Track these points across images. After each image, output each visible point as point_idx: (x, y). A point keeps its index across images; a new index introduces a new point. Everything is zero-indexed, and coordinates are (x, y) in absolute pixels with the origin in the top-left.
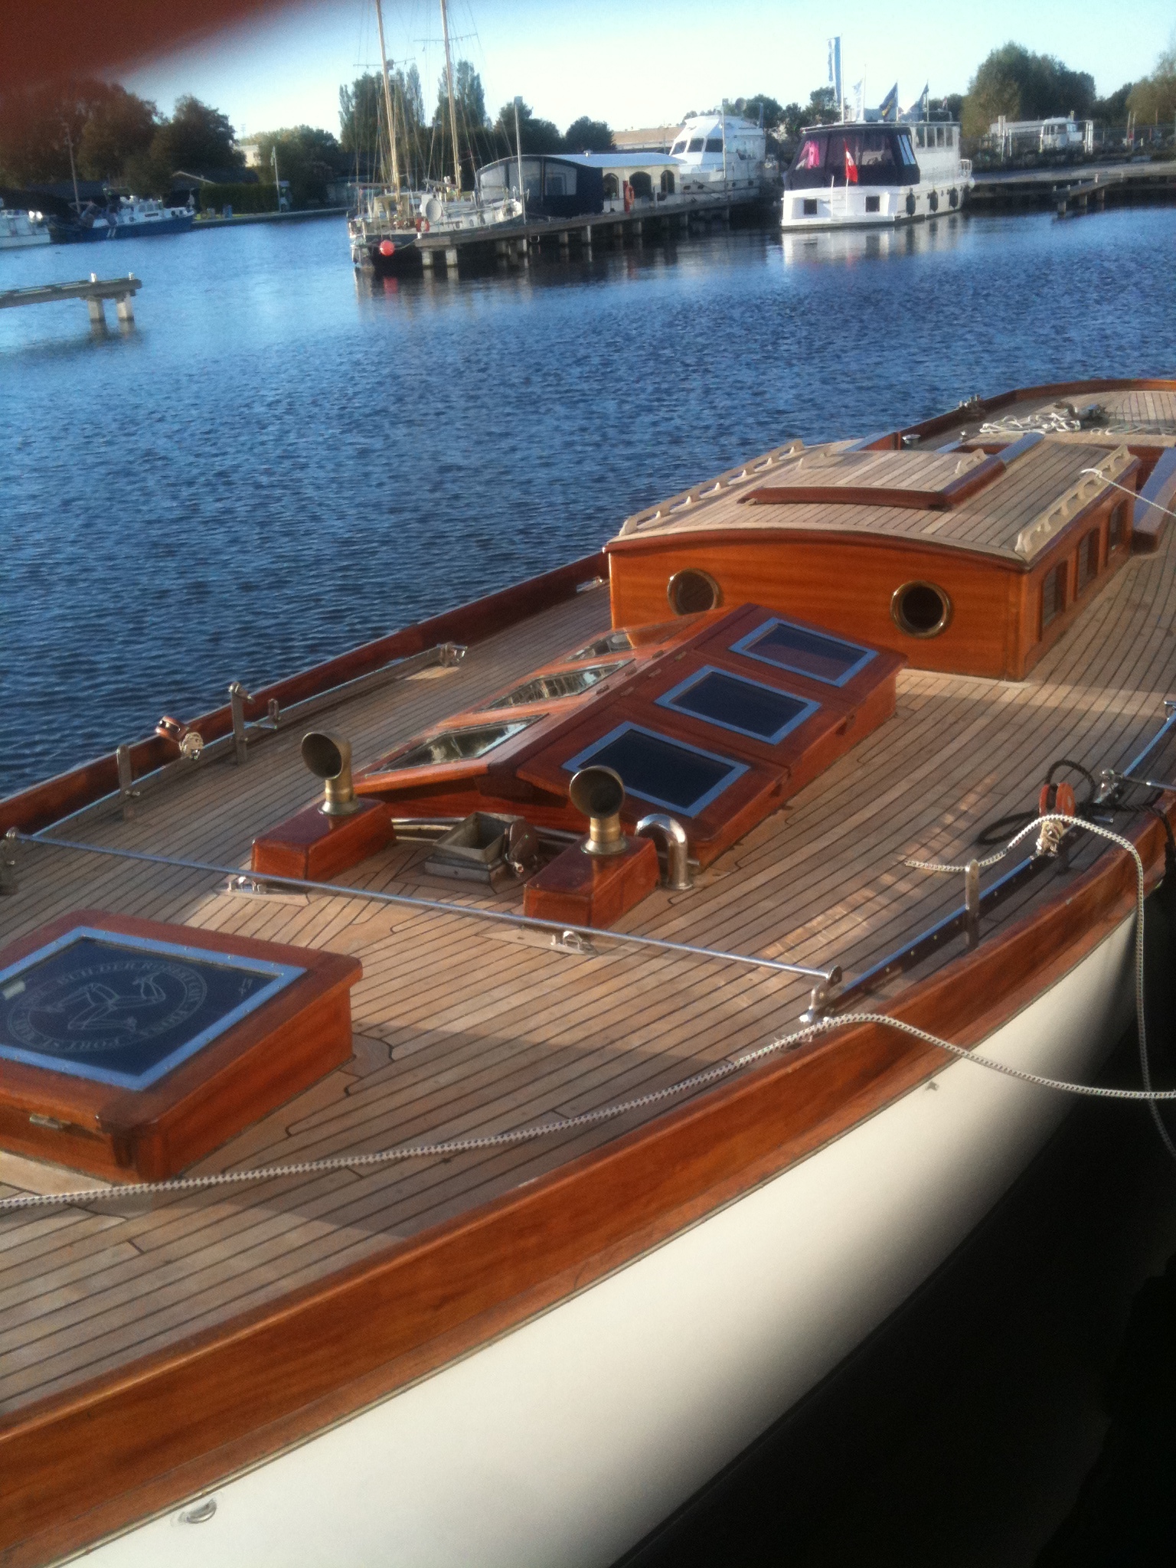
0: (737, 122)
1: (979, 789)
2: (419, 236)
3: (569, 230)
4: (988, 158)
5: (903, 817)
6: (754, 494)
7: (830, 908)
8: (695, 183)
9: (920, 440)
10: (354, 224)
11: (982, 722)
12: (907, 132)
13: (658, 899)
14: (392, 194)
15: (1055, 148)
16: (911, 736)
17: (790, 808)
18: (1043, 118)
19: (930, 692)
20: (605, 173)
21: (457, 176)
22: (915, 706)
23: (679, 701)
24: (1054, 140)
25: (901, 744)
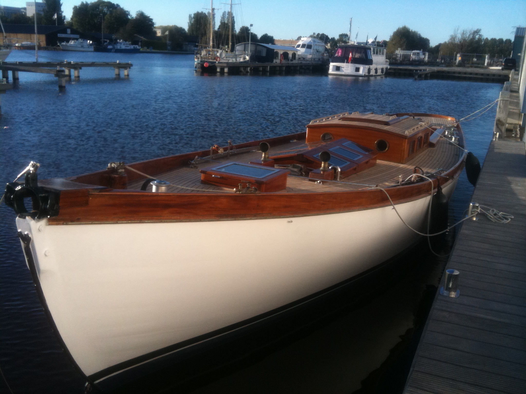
0: (317, 40)
2: (217, 62)
3: (263, 67)
4: (394, 61)
6: (342, 118)
8: (302, 57)
10: (197, 56)
11: (396, 169)
12: (370, 49)
14: (209, 49)
15: (415, 59)
16: (380, 169)
18: (412, 50)
20: (275, 51)
21: (230, 46)
24: (415, 57)
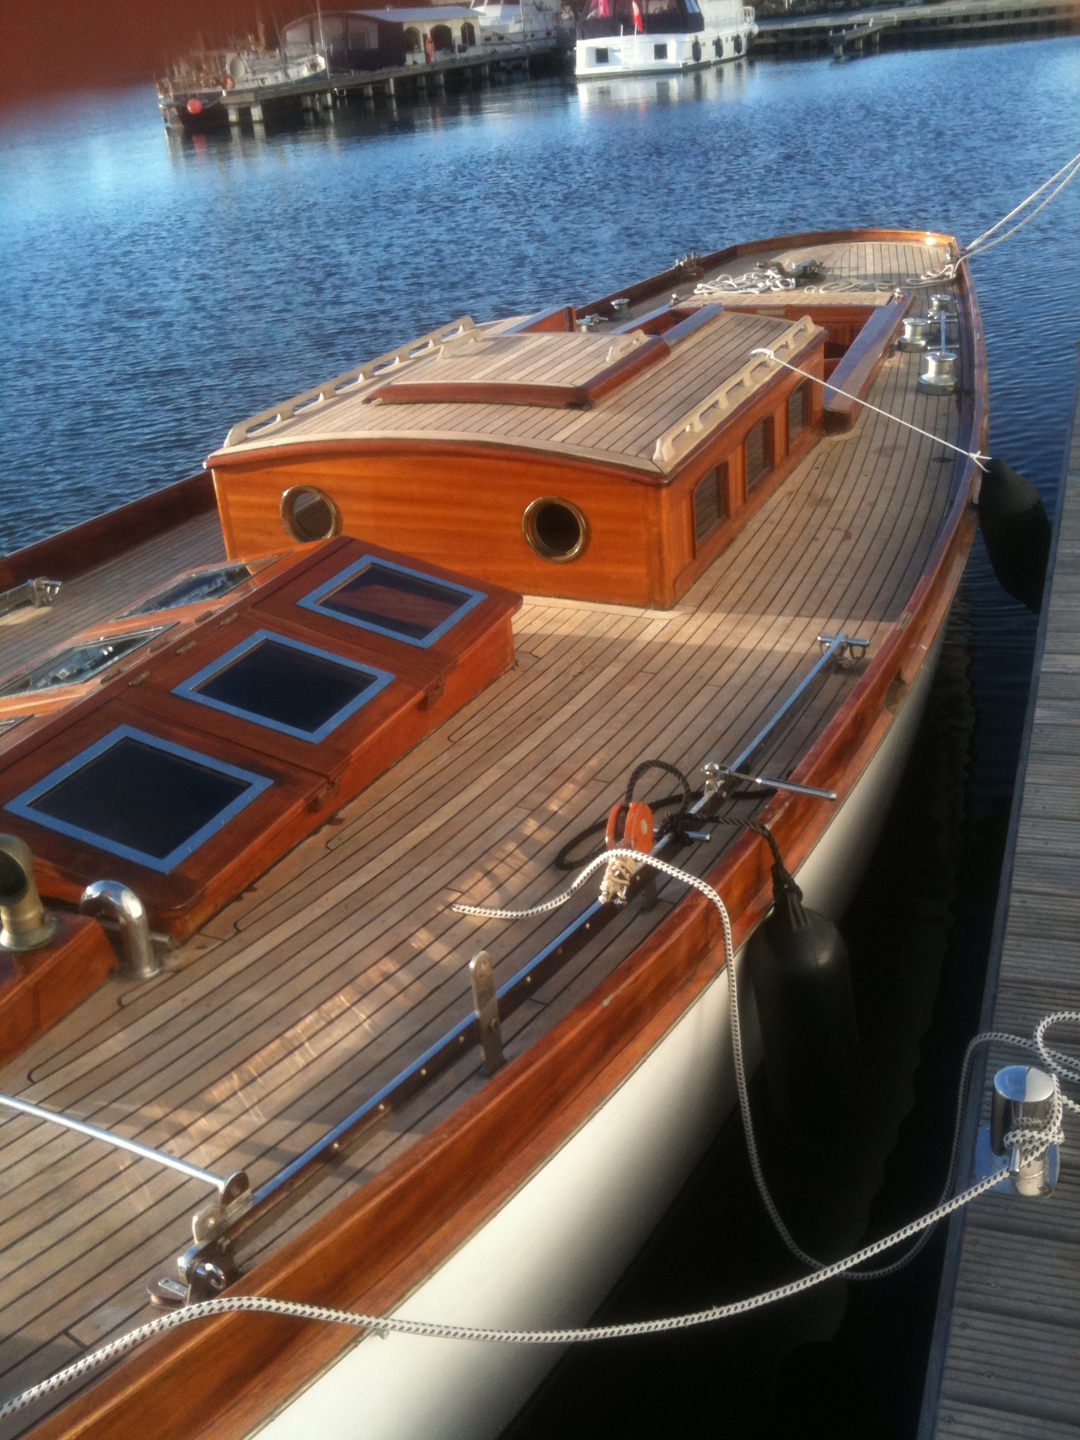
1: (580, 776)
2: (224, 93)
3: (372, 83)
4: (773, 6)
5: (478, 825)
6: (380, 393)
7: (330, 998)
8: (495, 34)
9: (630, 305)
10: (161, 85)
11: (612, 671)
13: (106, 996)
14: (197, 54)
16: (522, 698)
17: (341, 821)
19: (565, 630)
20: (405, 28)
21: (261, 34)
22: (540, 652)
23: (207, 689)
25: (507, 710)
